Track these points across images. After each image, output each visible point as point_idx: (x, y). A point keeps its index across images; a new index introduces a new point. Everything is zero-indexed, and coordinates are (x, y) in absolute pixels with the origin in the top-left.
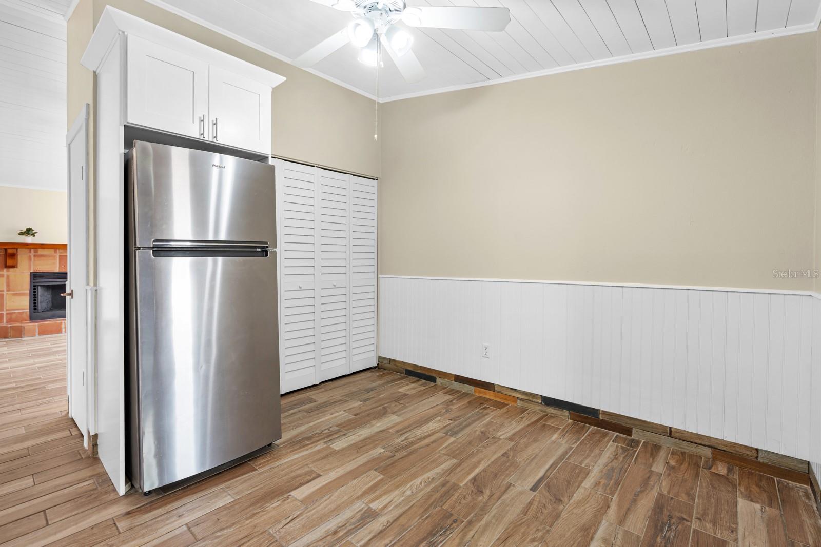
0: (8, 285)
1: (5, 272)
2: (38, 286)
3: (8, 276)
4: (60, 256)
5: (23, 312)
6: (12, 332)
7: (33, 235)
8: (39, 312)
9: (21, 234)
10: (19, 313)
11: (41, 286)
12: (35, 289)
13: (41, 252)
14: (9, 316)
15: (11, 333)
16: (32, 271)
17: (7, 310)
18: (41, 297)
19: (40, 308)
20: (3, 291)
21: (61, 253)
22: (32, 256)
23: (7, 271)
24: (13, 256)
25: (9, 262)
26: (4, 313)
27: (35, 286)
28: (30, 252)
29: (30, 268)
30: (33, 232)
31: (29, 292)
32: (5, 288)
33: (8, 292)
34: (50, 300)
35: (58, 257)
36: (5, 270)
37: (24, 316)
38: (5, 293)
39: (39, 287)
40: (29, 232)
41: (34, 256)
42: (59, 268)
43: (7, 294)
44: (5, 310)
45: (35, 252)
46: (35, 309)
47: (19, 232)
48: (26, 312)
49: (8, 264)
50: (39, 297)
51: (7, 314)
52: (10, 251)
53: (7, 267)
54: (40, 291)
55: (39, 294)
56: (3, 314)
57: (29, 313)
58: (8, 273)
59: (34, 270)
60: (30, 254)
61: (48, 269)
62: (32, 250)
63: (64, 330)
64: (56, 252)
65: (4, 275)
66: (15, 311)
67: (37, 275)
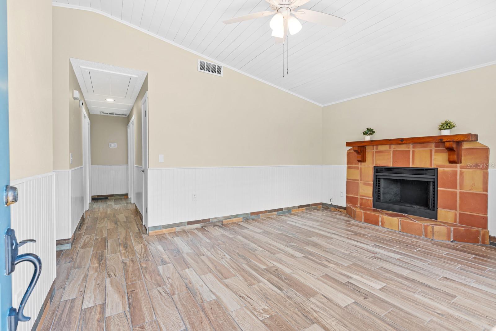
0: (361, 176)
1: (360, 165)
2: (381, 178)
3: (361, 168)
5: (369, 200)
7: (373, 133)
9: (365, 133)
10: (366, 199)
11: (384, 179)
12: (378, 181)
13: (381, 148)
14: (361, 200)
16: (375, 165)
17: (360, 196)
18: (384, 188)
19: (382, 199)
20: (358, 180)
21: (394, 148)
23: (361, 165)
26: (359, 197)
27: (378, 178)
29: (373, 163)
30: (373, 131)
31: (372, 183)
32: (358, 178)
34: (398, 192)
35: (392, 152)
37: (369, 202)
38: (359, 182)
39: (382, 180)
41: (376, 152)
42: (393, 163)
43: (360, 182)
46: (379, 199)
48: (371, 200)
50: (382, 189)
54: (382, 183)
55: (382, 186)
56: (358, 198)
57: (372, 201)
59: (376, 165)
60: (373, 150)
61: (384, 164)
62: (375, 147)
63: (380, 224)
64: (390, 148)
65: (358, 167)
66: (365, 198)
67: (379, 169)
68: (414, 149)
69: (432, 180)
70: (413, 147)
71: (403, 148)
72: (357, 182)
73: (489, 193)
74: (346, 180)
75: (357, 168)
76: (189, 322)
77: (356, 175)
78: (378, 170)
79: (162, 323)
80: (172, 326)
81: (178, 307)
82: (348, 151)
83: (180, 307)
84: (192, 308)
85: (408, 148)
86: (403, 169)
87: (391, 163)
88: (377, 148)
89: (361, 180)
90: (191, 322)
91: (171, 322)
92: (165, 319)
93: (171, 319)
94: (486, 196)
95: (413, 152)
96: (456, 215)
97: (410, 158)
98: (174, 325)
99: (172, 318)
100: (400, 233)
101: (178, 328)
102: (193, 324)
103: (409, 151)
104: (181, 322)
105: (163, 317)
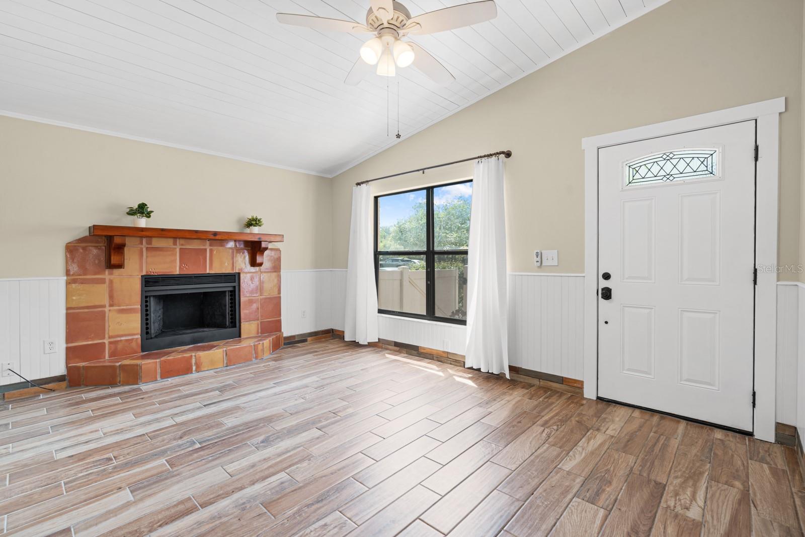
0: (111, 297)
1: (107, 275)
2: (150, 296)
3: (111, 282)
4: (180, 249)
5: (132, 340)
6: (122, 375)
7: (148, 215)
8: (151, 338)
9: (132, 212)
10: (127, 340)
11: (154, 296)
12: (146, 302)
13: (157, 243)
14: (113, 346)
15: (121, 377)
16: (144, 273)
17: (110, 337)
18: (154, 313)
19: (153, 331)
20: (104, 306)
21: (182, 245)
22: (144, 249)
23: (110, 274)
24: (120, 248)
25: (115, 260)
26: (106, 341)
27: (146, 297)
28: (141, 243)
29: (141, 270)
30: (149, 210)
31: (139, 307)
32: (106, 301)
33: (111, 308)
34: (161, 316)
35: (178, 250)
36: (107, 272)
37: (134, 345)
38: (107, 309)
39: (152, 299)
40: (142, 210)
41: (147, 248)
42: (180, 268)
43: (110, 310)
44: (107, 336)
45: (147, 243)
46: (147, 333)
47: (128, 210)
48: (137, 339)
49: (112, 262)
50: (152, 315)
51: (110, 343)
52: (117, 240)
53: (111, 266)
54: (152, 302)
55: (152, 310)
56: (105, 343)
57: (139, 340)
58: (112, 277)
59: (147, 272)
60: (141, 246)
61: (164, 271)
62: (144, 240)
63: (194, 368)
64: (175, 244)
65: (105, 279)
66: (122, 338)
67: (150, 280)
68: (212, 248)
69: (231, 289)
70: (210, 245)
71: (195, 245)
72: (102, 311)
73: (282, 295)
74: (64, 312)
75: (102, 281)
76: (564, 498)
77: (97, 295)
78: (148, 281)
79: (595, 526)
80: (587, 511)
81: (553, 523)
82: (69, 245)
83: (551, 521)
84: (538, 506)
85: (204, 246)
86: (195, 277)
87: (178, 268)
88: (149, 243)
89: (111, 305)
90: (562, 497)
91: (583, 516)
92: (586, 525)
93: (579, 519)
94: (280, 297)
95: (211, 251)
96: (258, 325)
97: (206, 261)
98: (583, 511)
99: (576, 519)
100: (225, 368)
101: (583, 505)
102: (562, 493)
103: (206, 249)
104: (573, 506)
105: (586, 531)
